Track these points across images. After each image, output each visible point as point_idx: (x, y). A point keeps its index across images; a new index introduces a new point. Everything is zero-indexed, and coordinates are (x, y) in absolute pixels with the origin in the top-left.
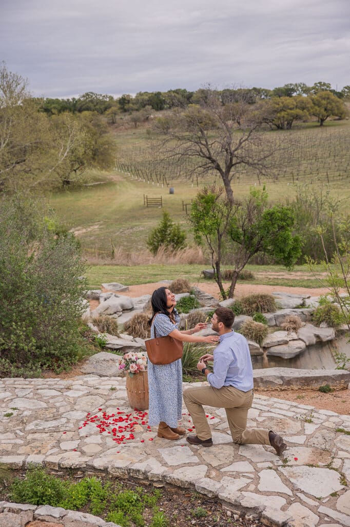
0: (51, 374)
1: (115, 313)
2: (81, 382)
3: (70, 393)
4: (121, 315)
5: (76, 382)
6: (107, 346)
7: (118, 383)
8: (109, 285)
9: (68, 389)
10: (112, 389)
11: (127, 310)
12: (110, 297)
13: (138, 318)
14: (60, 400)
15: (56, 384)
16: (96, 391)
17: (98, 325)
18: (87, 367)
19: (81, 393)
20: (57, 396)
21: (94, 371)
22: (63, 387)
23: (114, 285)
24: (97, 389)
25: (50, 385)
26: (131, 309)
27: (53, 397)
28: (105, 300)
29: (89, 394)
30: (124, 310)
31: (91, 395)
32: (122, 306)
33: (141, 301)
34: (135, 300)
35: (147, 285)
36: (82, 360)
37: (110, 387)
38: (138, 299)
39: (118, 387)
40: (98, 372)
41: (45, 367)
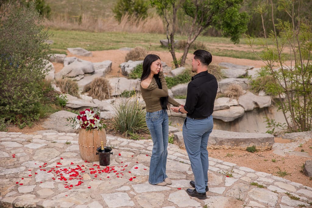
0: (14, 128)
1: (78, 76)
2: (40, 136)
3: (30, 146)
4: (83, 78)
5: (36, 136)
6: (67, 105)
7: (72, 138)
8: (74, 50)
9: (29, 141)
10: (68, 143)
11: (88, 73)
12: (73, 61)
13: (98, 81)
14: (21, 151)
15: (18, 137)
16: (53, 145)
17: (61, 87)
18: (47, 123)
19: (39, 146)
20: (19, 148)
21: (54, 126)
22: (24, 140)
23: (79, 50)
24: (54, 142)
25: (12, 138)
26: (92, 73)
27: (15, 148)
28: (69, 63)
29: (47, 147)
30: (85, 73)
31: (49, 147)
32: (84, 70)
33: (102, 66)
34: (96, 64)
35: (109, 51)
36: (44, 117)
37: (65, 141)
38: (99, 64)
39: (72, 142)
40: (58, 128)
41: (9, 122)
